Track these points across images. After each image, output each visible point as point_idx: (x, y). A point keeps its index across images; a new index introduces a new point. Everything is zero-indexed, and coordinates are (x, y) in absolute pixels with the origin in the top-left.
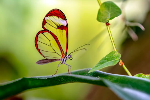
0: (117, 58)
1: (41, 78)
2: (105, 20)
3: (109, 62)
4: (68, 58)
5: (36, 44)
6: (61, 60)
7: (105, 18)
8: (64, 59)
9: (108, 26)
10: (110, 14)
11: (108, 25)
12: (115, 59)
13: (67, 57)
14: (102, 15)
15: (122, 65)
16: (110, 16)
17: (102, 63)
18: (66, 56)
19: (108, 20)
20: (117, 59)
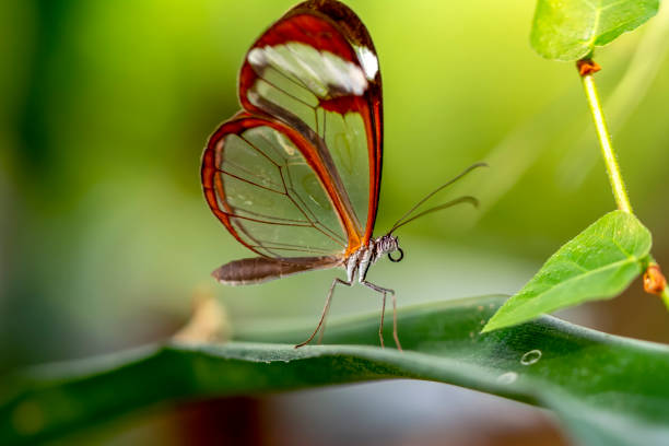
0: (631, 253)
1: (244, 353)
2: (573, 44)
3: (588, 274)
4: (379, 251)
5: (208, 186)
6: (346, 263)
7: (572, 34)
8: (358, 261)
9: (588, 79)
10: (598, 13)
11: (587, 72)
12: (618, 260)
13: (375, 251)
14: (559, 22)
15: (659, 290)
16: (596, 23)
17: (555, 282)
18: (371, 246)
19: (588, 44)
20: (633, 259)
